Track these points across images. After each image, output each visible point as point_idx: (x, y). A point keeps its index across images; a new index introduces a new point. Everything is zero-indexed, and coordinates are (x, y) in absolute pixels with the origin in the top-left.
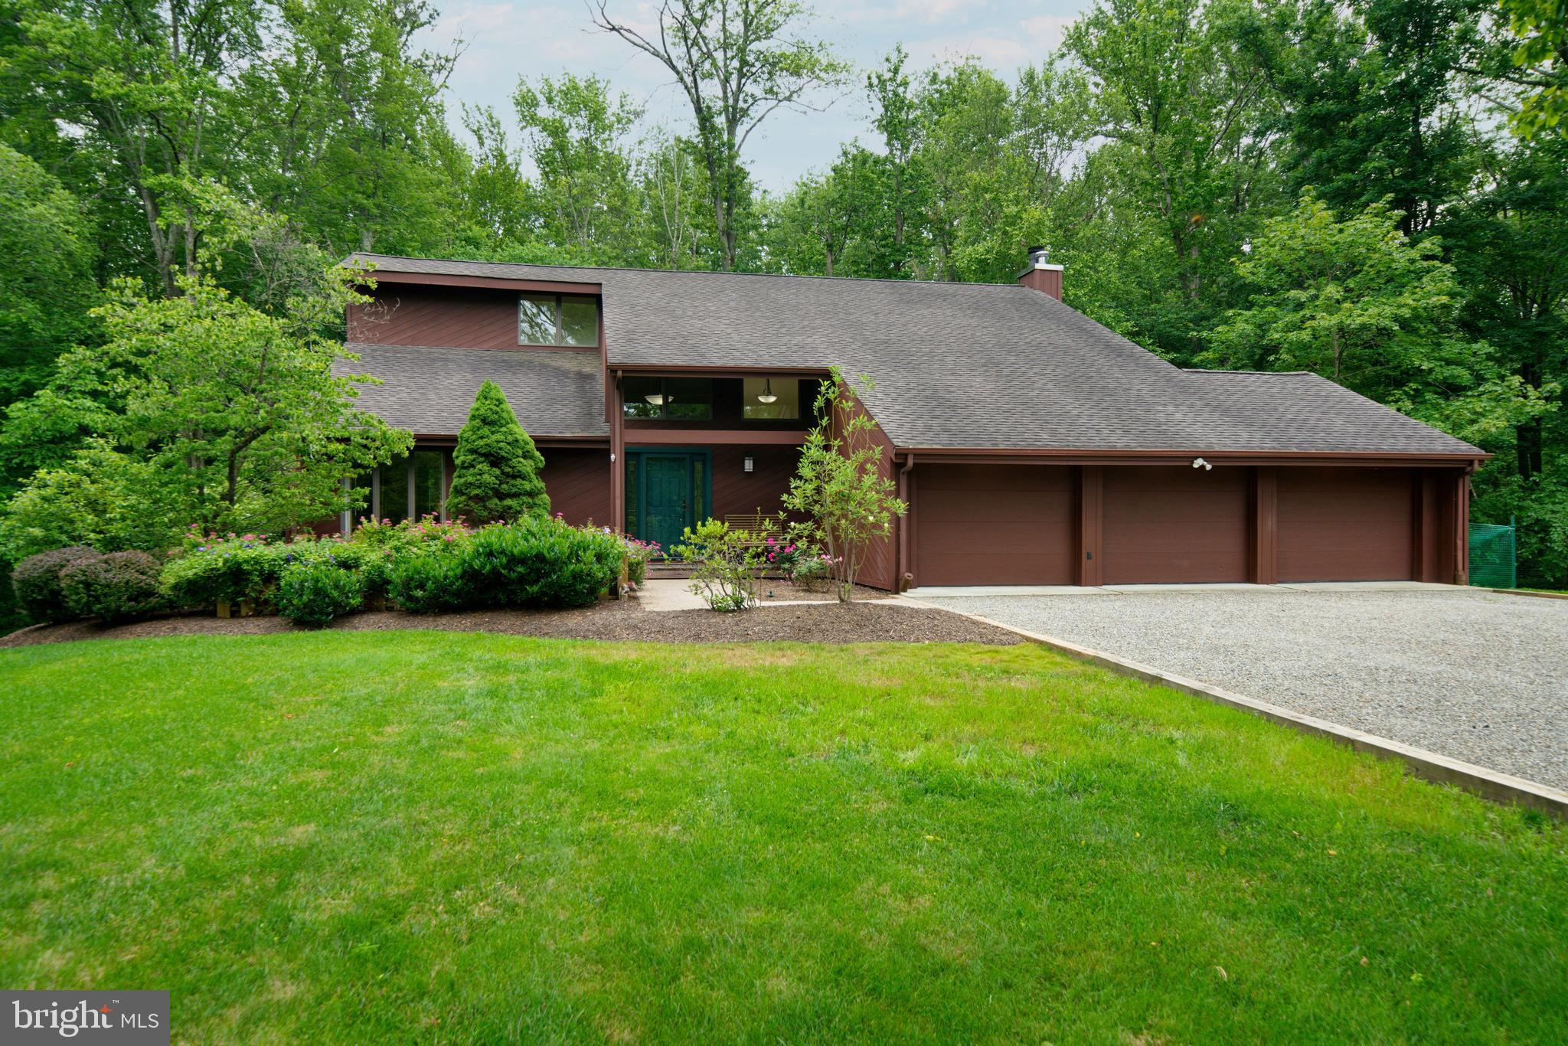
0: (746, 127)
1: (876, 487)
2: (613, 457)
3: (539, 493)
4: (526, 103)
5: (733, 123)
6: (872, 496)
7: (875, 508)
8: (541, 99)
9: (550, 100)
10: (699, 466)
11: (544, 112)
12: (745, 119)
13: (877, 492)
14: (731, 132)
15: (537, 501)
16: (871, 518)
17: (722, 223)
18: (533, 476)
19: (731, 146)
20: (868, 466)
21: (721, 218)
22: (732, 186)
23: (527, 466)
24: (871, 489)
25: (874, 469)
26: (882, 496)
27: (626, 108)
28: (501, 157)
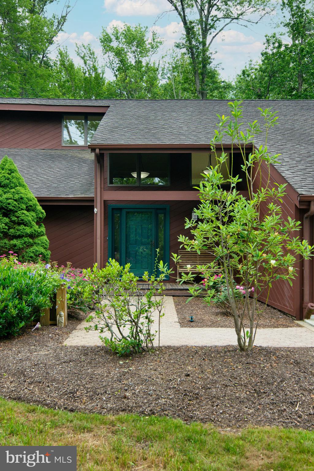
0: (213, 34)
1: (278, 228)
2: (95, 210)
3: (40, 235)
4: (106, 41)
5: (205, 32)
6: (275, 237)
7: (278, 250)
8: (113, 38)
9: (117, 38)
10: (161, 216)
11: (114, 44)
12: (212, 30)
13: (280, 233)
14: (205, 37)
15: (36, 241)
16: (273, 262)
17: (199, 87)
18: (34, 223)
19: (204, 44)
20: (271, 206)
21: (198, 84)
22: (204, 66)
23: (29, 216)
24: (273, 229)
25: (278, 209)
26: (285, 237)
27: (155, 40)
28: (95, 69)
